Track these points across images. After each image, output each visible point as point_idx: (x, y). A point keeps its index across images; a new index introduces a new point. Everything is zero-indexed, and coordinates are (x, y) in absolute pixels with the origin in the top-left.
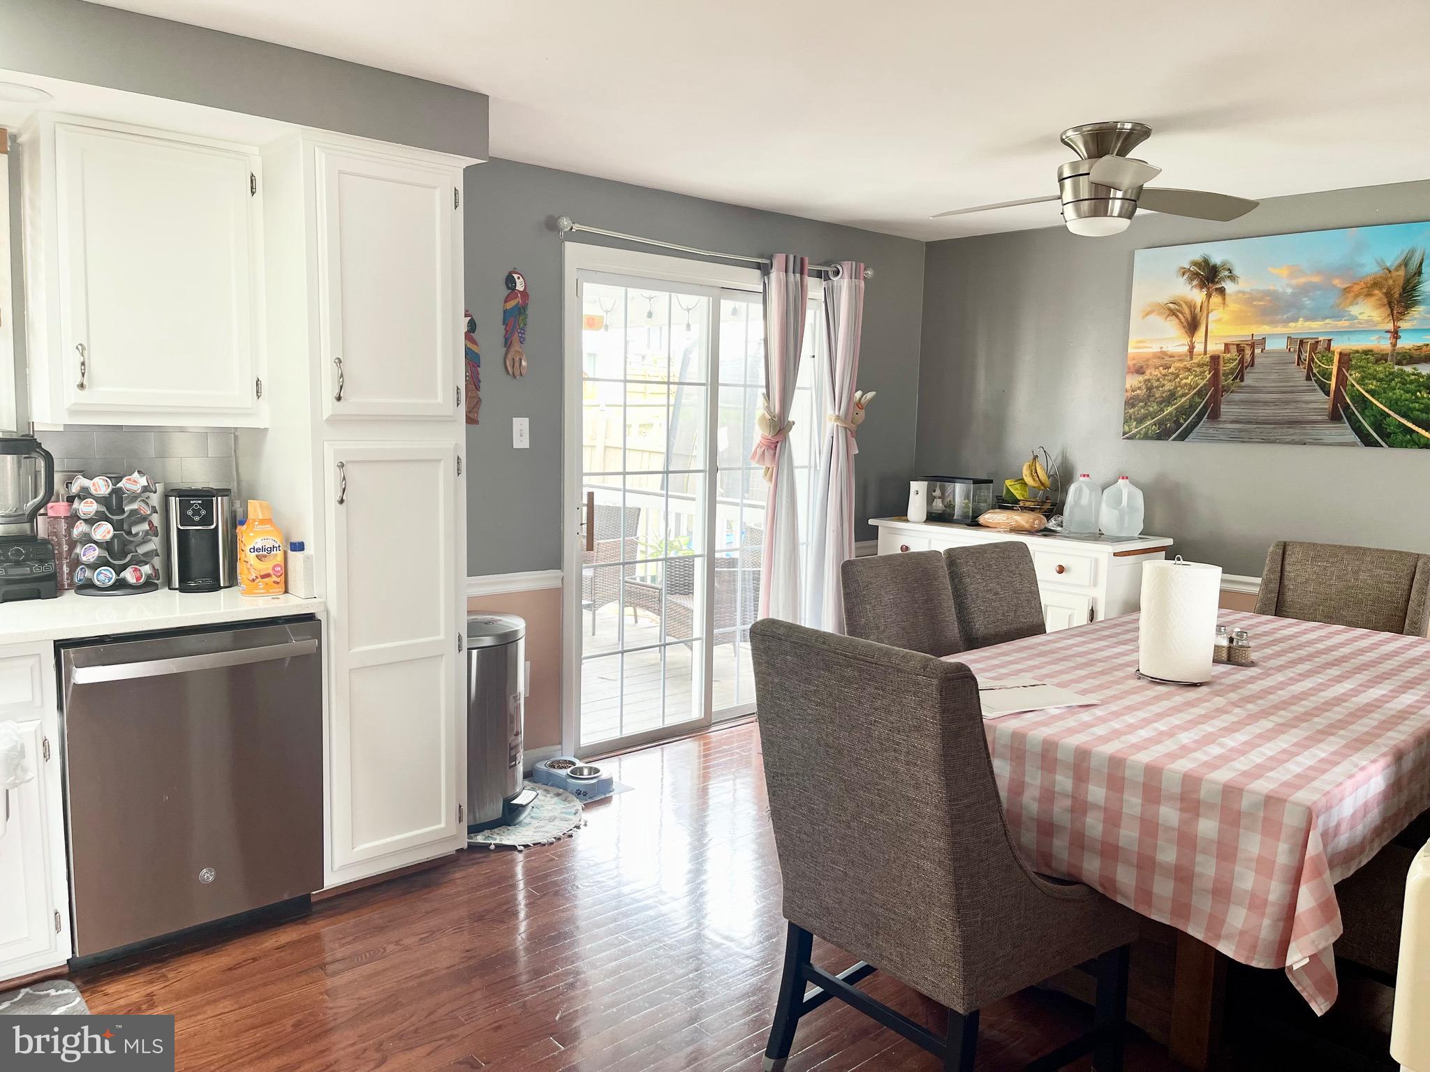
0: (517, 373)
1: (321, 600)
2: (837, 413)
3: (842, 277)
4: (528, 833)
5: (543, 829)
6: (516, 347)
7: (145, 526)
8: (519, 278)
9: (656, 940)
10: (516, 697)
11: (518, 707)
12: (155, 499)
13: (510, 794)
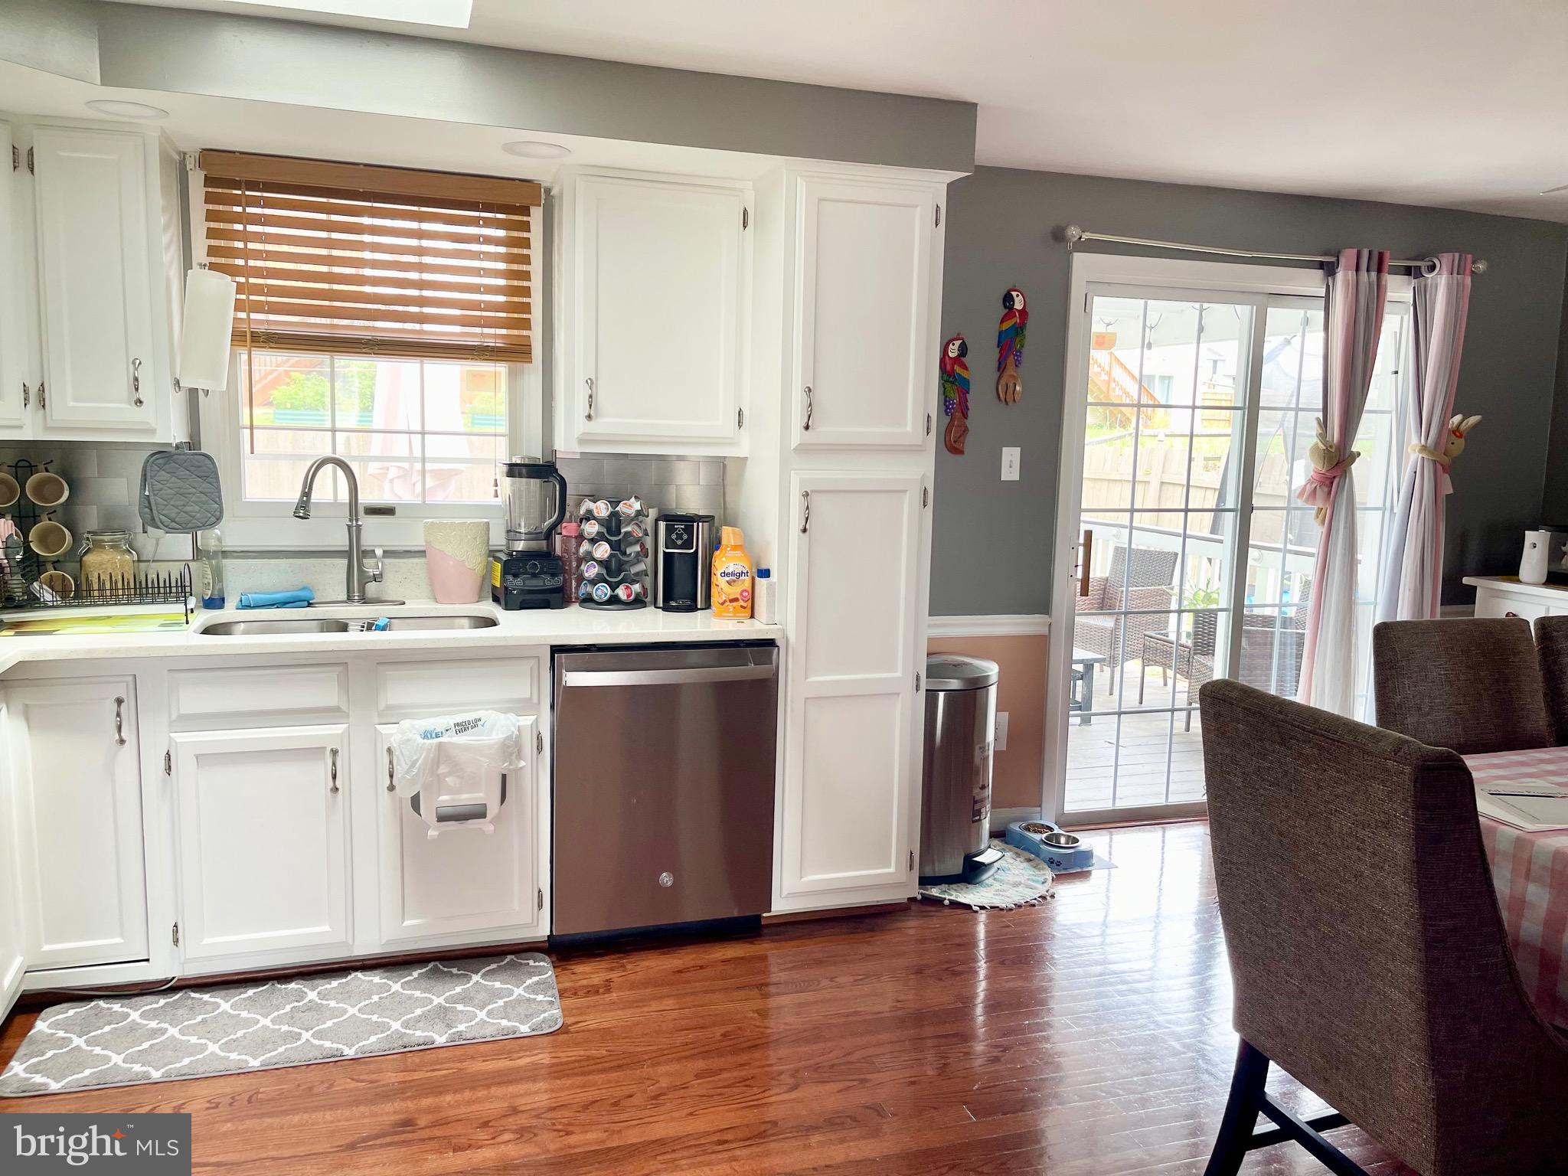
0: (1010, 398)
1: (781, 627)
2: (1423, 442)
3: (1439, 273)
4: (986, 894)
5: (1004, 893)
6: (1010, 370)
7: (637, 548)
8: (1018, 296)
9: (1104, 1033)
10: (984, 748)
11: (986, 759)
12: (649, 523)
13: (974, 851)
